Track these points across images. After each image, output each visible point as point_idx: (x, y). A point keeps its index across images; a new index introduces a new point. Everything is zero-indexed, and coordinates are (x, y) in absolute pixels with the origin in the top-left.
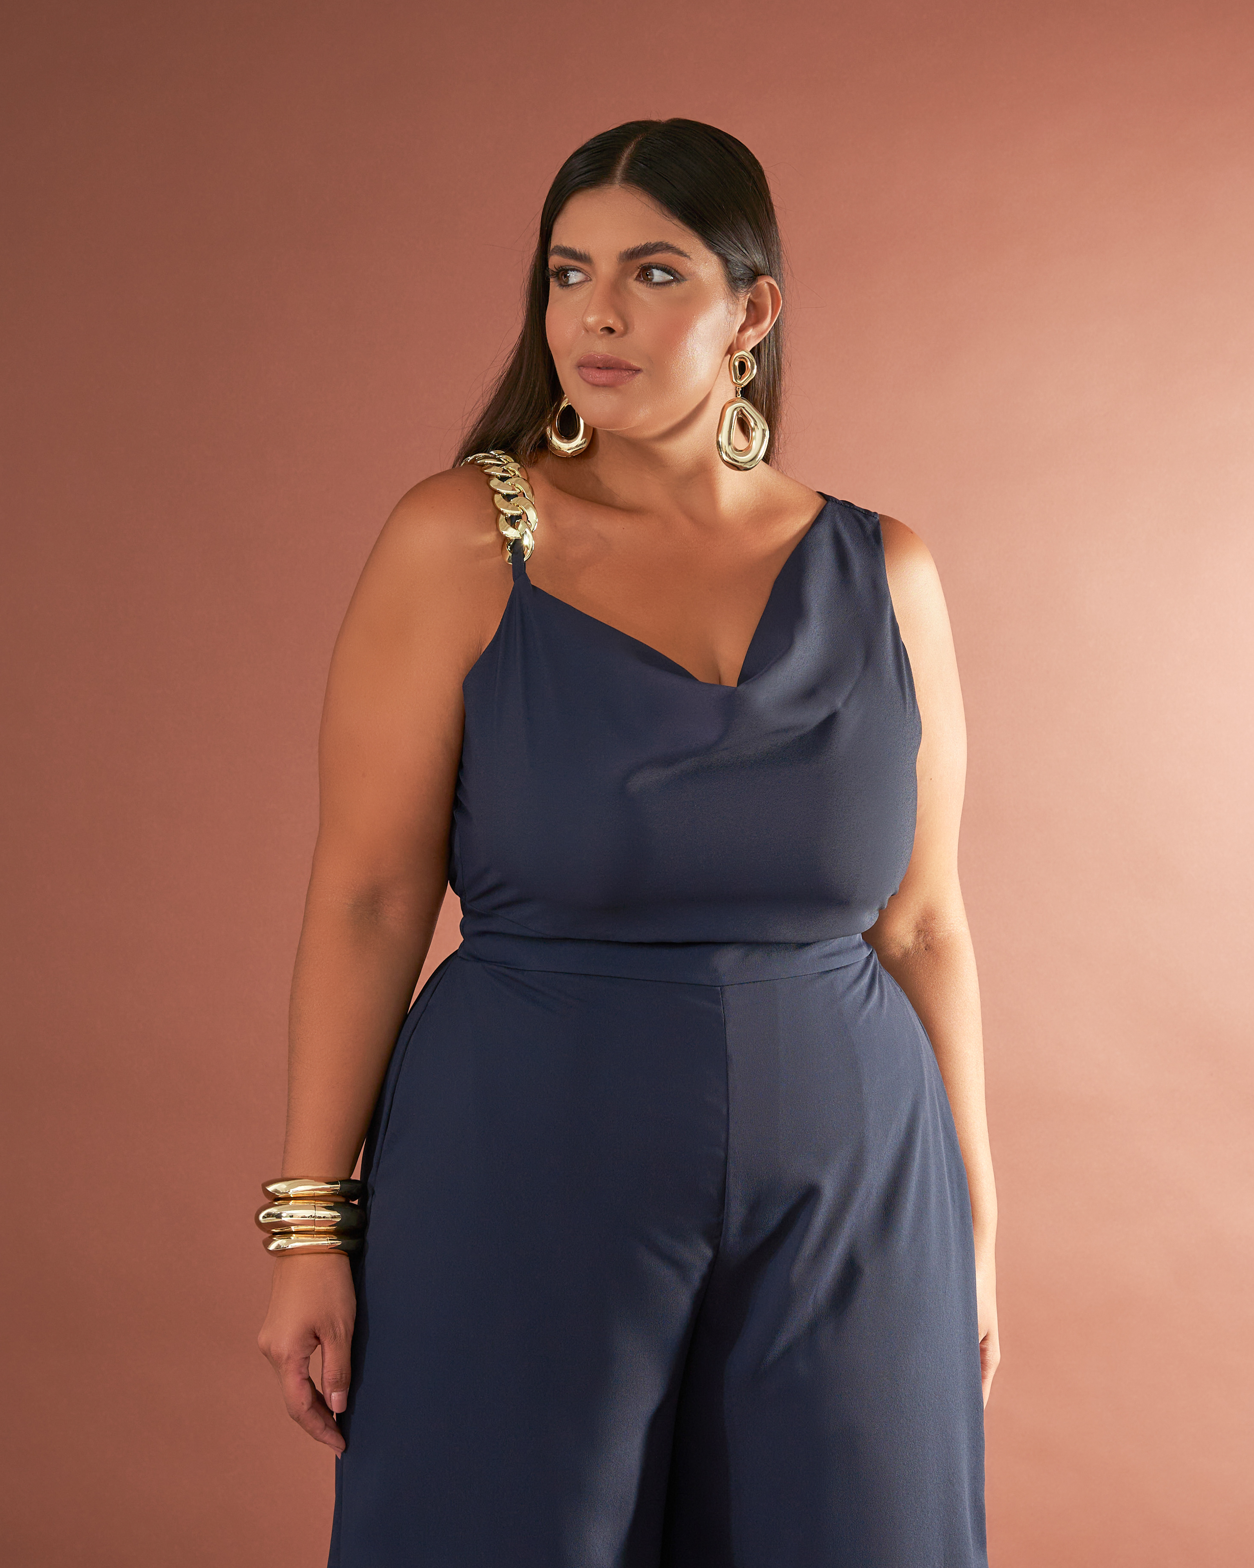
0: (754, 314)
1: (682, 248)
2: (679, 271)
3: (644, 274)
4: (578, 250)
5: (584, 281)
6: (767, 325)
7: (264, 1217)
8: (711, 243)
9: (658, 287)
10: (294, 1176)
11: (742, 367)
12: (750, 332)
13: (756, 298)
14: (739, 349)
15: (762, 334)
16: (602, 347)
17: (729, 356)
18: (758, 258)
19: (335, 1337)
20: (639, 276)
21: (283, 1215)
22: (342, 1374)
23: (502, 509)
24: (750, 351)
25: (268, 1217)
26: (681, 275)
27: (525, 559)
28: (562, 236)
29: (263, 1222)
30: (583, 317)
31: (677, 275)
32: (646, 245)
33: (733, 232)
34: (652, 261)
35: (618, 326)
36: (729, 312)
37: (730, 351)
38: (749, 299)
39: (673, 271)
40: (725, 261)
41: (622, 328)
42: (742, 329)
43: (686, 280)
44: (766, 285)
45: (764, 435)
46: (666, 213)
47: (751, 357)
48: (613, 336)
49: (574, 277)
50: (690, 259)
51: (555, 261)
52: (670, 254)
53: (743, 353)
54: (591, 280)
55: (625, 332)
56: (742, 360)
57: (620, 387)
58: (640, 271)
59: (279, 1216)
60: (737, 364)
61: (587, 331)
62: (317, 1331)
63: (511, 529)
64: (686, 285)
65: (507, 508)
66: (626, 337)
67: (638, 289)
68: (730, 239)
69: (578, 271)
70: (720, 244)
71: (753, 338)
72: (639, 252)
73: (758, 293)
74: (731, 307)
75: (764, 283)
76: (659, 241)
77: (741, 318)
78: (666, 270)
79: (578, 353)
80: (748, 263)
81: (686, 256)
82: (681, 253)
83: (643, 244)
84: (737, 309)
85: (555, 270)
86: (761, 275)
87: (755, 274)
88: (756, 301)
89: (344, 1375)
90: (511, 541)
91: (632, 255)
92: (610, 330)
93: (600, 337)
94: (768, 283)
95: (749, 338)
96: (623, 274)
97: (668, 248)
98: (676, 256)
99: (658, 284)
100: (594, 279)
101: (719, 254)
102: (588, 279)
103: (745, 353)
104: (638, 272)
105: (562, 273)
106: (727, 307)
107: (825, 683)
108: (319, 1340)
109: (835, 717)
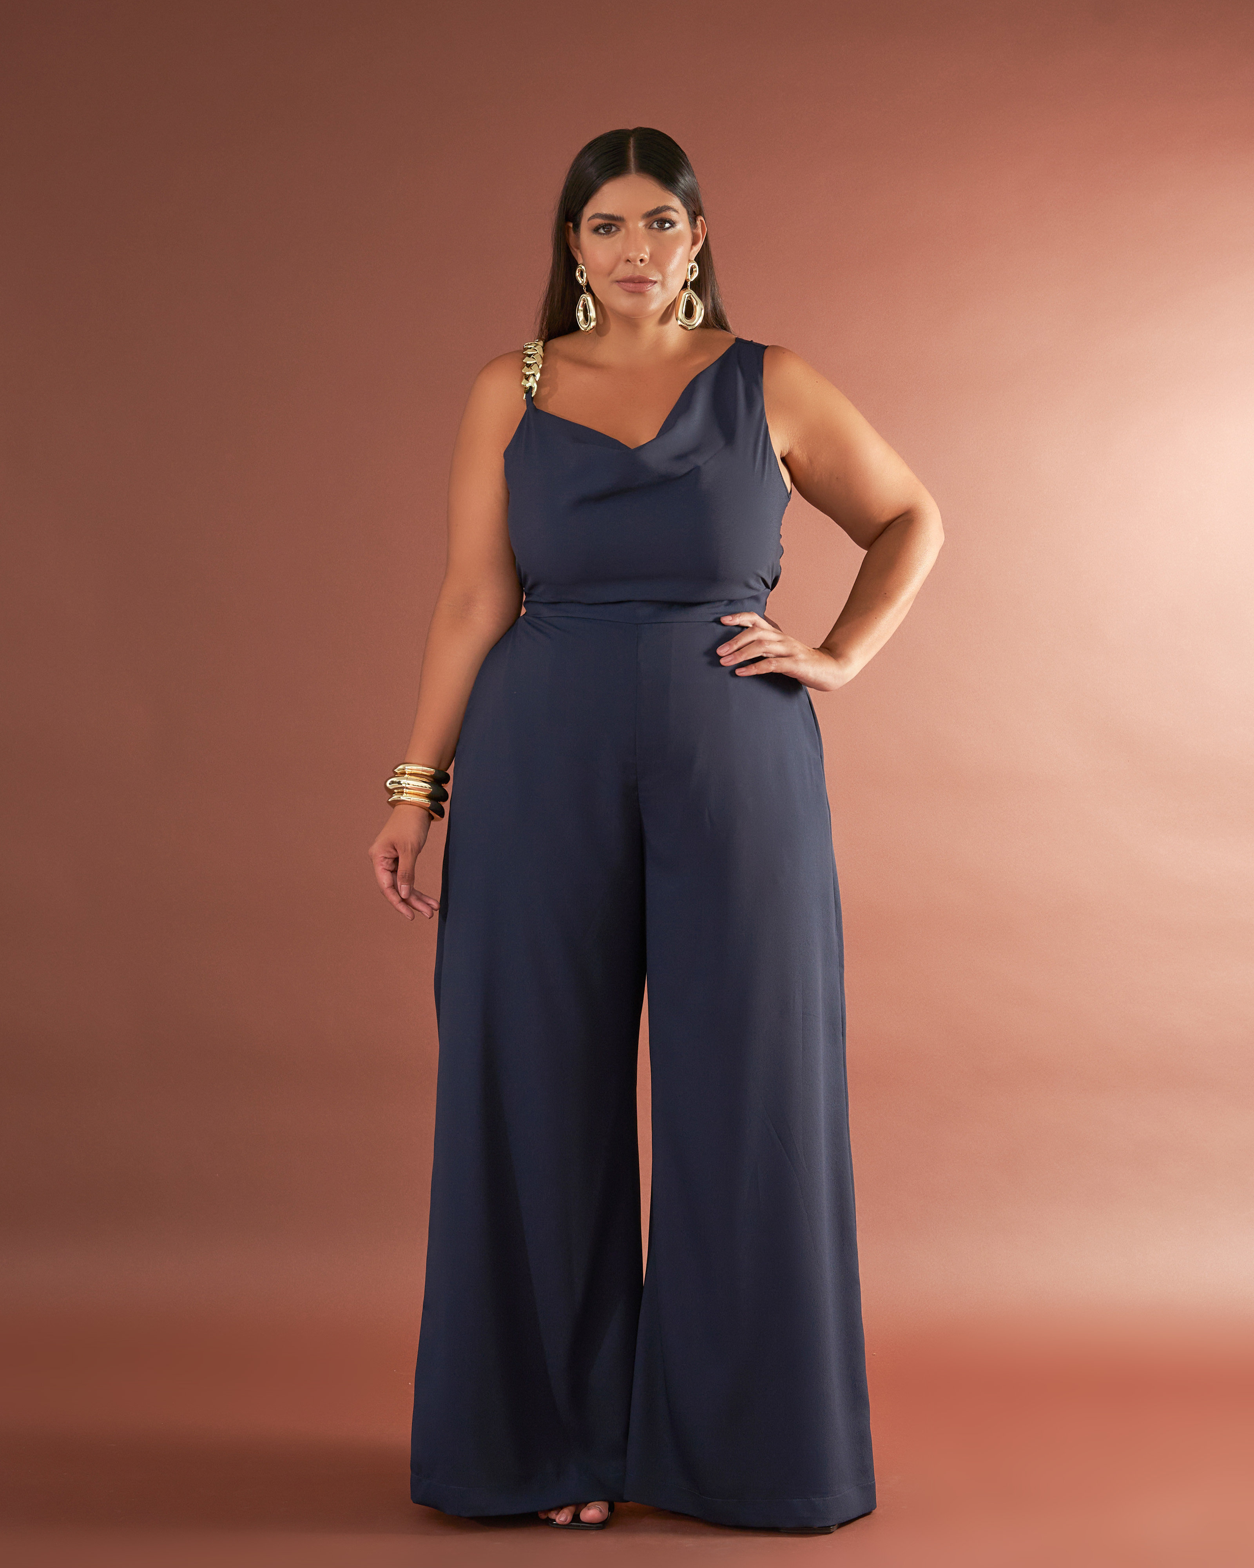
0: (695, 239)
2: (673, 220)
5: (615, 231)
6: (700, 244)
7: (390, 784)
10: (410, 762)
11: (692, 271)
12: (695, 248)
13: (696, 228)
15: (699, 249)
19: (405, 851)
21: (401, 782)
22: (406, 873)
23: (526, 373)
24: (695, 260)
25: (393, 783)
26: (673, 222)
27: (532, 396)
29: (391, 788)
31: (672, 224)
32: (657, 208)
35: (647, 258)
36: (687, 236)
38: (694, 230)
40: (688, 210)
42: (691, 248)
43: (675, 225)
44: (699, 221)
45: (701, 310)
47: (695, 262)
48: (644, 263)
52: (667, 209)
53: (692, 262)
55: (648, 261)
56: (692, 266)
57: (644, 292)
59: (399, 783)
60: (689, 269)
62: (395, 845)
63: (528, 382)
65: (529, 371)
69: (612, 226)
71: (696, 251)
72: (653, 212)
73: (697, 225)
75: (699, 219)
77: (690, 241)
79: (614, 274)
83: (654, 208)
86: (697, 215)
88: (696, 232)
89: (407, 874)
90: (527, 387)
91: (649, 214)
92: (642, 261)
98: (673, 212)
100: (620, 229)
103: (692, 260)
106: (687, 234)
107: (696, 450)
108: (396, 850)
109: (697, 470)
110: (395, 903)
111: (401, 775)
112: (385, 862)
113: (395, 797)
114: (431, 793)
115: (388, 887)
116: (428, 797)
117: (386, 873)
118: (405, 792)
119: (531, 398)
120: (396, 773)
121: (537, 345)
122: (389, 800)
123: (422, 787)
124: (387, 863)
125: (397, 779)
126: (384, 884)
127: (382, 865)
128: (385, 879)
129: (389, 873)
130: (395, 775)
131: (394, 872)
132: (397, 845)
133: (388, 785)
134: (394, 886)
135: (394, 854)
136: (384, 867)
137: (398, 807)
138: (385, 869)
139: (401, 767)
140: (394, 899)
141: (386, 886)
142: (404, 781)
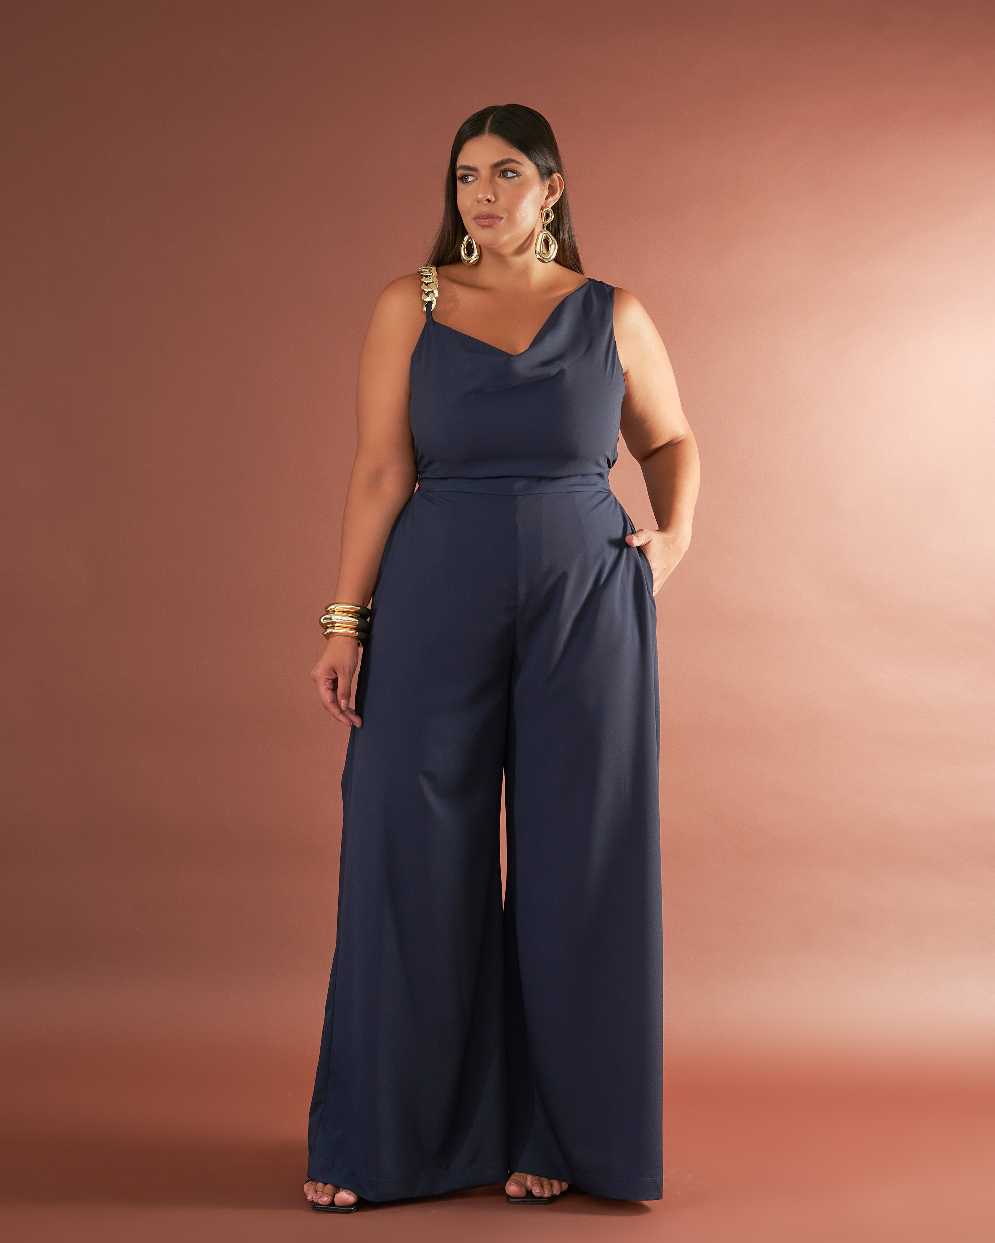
0: (552, 191)
1: (519, 161)
2: (518, 171)
3: (504, 173)
4: (471, 166)
5: (475, 180)
6: (558, 196)
7: (323, 620)
8: (530, 158)
9: (509, 179)
10: (338, 602)
11: (547, 216)
12: (551, 199)
13: (552, 183)
14: (546, 207)
15: (556, 200)
16: (486, 209)
17: (541, 211)
18: (552, 164)
19: (344, 674)
20: (500, 175)
21: (332, 618)
22: (345, 691)
23: (424, 290)
24: (551, 208)
25: (325, 619)
26: (519, 173)
27: (432, 310)
28: (462, 160)
29: (324, 623)
30: (476, 195)
31: (518, 174)
32: (502, 160)
33: (541, 153)
34: (506, 168)
35: (493, 199)
36: (541, 189)
37: (542, 209)
38: (549, 184)
39: (516, 172)
40: (538, 166)
41: (494, 199)
42: (547, 198)
43: (521, 175)
44: (556, 177)
45: (555, 247)
46: (510, 146)
47: (551, 210)
48: (491, 203)
49: (470, 179)
50: (523, 165)
51: (460, 173)
52: (514, 163)
53: (548, 209)
54: (478, 179)
55: (495, 202)
56: (548, 212)
57: (494, 226)
58: (500, 173)
59: (330, 619)
60: (545, 214)
61: (478, 202)
62: (335, 669)
63: (428, 298)
64: (522, 177)
65: (427, 289)
66: (495, 204)
67: (500, 181)
68: (539, 155)
69: (472, 176)
70: (535, 158)
71: (553, 201)
72: (499, 164)
73: (553, 181)
74: (542, 187)
75: (556, 176)
76: (508, 158)
77: (546, 193)
78: (513, 172)
79: (474, 213)
80: (548, 166)
81: (520, 164)
82: (518, 163)
83: (501, 160)
84: (544, 188)
85: (460, 176)
86: (554, 172)
87: (550, 173)
88: (553, 185)
89: (346, 692)
90: (426, 302)
91: (496, 165)
92: (489, 201)
93: (484, 204)
94: (557, 176)
95: (550, 202)
96: (493, 175)
97: (512, 161)
98: (517, 164)
99: (509, 178)
100: (479, 179)
101: (535, 163)
102: (477, 179)
103: (549, 208)
104: (499, 174)
105: (464, 178)
106: (540, 187)
107: (560, 357)
108: (336, 673)
109: (562, 372)
110: (336, 714)
111: (332, 613)
112: (328, 682)
113: (329, 631)
114: (357, 625)
115: (331, 702)
116: (357, 629)
117: (328, 691)
118: (336, 626)
119: (431, 312)
120: (329, 612)
121: (431, 269)
122: (325, 633)
123: (349, 621)
124: (329, 683)
125: (330, 616)
126: (327, 699)
127: (325, 685)
128: (327, 696)
129: (331, 691)
130: (328, 612)
131: (334, 689)
132: (337, 668)
133: (322, 621)
134: (336, 702)
135: (334, 677)
136: (328, 687)
137: (333, 639)
138: (328, 688)
139: (332, 607)
140: (336, 711)
141: (329, 701)
142: (334, 618)
